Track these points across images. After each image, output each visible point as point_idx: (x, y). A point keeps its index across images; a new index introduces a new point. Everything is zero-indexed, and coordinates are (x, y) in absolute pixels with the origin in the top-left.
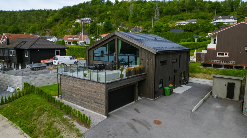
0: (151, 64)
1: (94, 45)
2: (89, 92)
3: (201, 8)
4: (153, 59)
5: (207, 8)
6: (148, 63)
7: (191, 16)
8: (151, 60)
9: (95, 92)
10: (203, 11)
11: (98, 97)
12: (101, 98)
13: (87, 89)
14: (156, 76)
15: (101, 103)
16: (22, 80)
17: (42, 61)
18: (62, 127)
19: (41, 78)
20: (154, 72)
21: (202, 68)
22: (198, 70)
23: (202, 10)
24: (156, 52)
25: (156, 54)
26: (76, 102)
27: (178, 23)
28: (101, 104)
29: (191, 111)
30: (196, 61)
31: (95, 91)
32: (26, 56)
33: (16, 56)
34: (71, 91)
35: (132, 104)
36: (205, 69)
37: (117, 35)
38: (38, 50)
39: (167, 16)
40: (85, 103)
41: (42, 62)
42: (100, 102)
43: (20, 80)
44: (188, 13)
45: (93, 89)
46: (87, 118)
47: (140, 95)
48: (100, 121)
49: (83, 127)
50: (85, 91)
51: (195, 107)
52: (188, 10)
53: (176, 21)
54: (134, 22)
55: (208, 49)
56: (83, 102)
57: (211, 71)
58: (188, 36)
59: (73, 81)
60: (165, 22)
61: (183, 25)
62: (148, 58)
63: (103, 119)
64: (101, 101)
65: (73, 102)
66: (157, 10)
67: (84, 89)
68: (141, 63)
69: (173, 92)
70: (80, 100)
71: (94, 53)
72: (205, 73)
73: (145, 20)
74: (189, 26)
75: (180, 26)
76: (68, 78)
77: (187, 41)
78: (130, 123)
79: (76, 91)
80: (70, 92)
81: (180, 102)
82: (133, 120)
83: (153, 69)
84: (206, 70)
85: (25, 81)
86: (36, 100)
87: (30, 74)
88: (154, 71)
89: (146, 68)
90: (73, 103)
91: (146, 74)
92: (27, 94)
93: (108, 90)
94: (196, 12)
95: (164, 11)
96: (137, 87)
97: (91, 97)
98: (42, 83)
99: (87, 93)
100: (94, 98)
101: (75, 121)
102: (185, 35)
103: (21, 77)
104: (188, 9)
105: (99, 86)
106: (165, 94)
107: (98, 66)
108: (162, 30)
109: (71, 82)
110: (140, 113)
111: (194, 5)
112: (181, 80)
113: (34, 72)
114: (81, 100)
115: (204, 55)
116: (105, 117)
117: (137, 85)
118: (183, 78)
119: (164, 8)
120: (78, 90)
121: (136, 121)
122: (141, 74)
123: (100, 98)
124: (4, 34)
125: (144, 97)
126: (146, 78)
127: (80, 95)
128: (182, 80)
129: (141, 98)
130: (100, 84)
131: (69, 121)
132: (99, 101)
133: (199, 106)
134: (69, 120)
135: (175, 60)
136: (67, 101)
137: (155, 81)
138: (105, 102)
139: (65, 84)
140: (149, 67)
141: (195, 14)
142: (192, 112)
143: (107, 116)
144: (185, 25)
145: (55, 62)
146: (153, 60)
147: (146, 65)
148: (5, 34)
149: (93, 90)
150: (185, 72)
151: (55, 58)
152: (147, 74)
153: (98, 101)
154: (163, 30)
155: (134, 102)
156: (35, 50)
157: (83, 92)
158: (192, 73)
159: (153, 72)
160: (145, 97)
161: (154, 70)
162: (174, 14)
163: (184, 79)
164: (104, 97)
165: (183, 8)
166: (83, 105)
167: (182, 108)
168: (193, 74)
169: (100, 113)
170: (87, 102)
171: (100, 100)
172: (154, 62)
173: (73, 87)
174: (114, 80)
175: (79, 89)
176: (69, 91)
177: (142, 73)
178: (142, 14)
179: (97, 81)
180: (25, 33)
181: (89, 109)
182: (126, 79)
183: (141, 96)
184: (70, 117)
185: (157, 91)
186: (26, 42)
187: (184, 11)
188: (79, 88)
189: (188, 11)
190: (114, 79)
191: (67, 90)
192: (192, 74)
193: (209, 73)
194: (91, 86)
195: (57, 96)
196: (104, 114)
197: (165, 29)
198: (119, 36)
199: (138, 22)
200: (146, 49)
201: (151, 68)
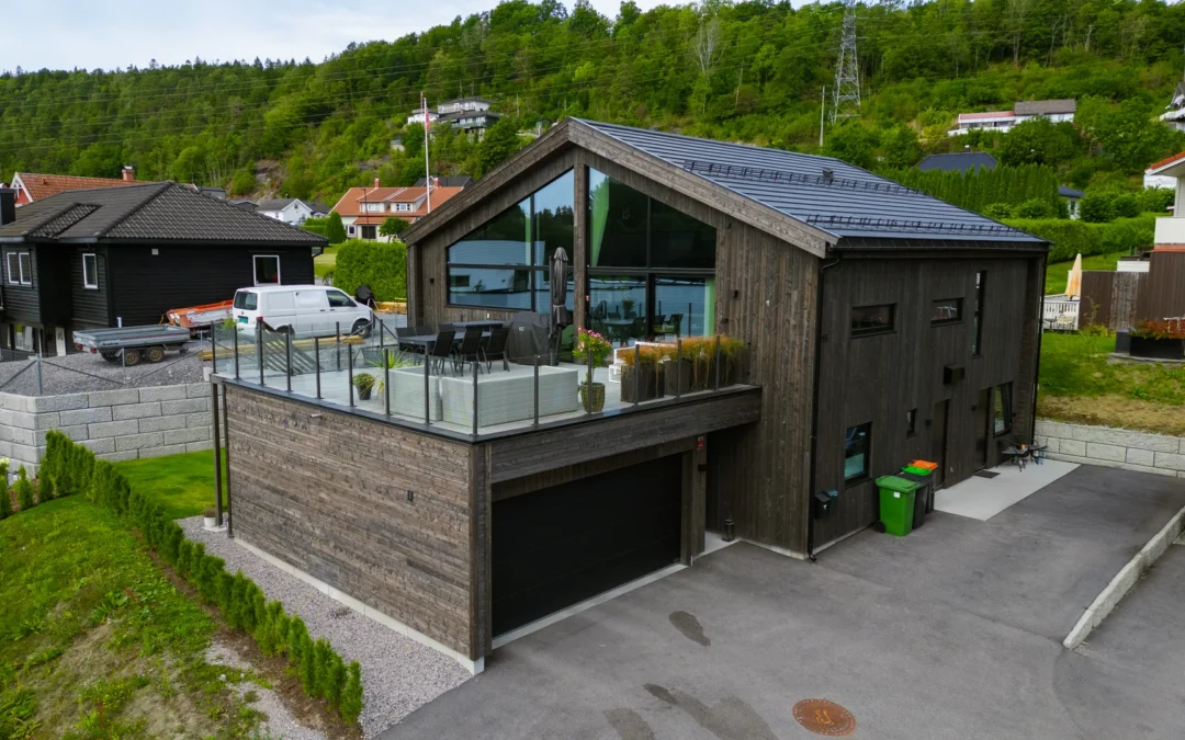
0: (793, 322)
1: (448, 212)
2: (375, 497)
3: (1102, 37)
4: (803, 288)
5: (1137, 36)
6: (773, 319)
7: (1041, 80)
8: (795, 295)
9: (411, 497)
10: (1112, 55)
11: (431, 533)
12: (445, 538)
13: (366, 473)
14: (822, 406)
15: (447, 568)
16: (37, 419)
17: (174, 316)
18: (177, 724)
19: (148, 409)
20: (811, 377)
21: (1119, 366)
22: (1098, 375)
23: (1107, 47)
24: (823, 245)
25: (821, 254)
26: (308, 561)
27: (965, 122)
28: (445, 578)
29: (1061, 641)
30: (1082, 321)
31: (414, 489)
32: (87, 286)
33: (36, 285)
34: (280, 488)
35: (663, 580)
36: (1140, 370)
37: (579, 146)
38: (155, 252)
39: (903, 85)
40: (357, 564)
41: (172, 316)
42: (437, 562)
43: (28, 419)
44: (1022, 64)
45: (399, 475)
46: (341, 672)
47: (715, 524)
48: (434, 692)
49: (309, 733)
50: (357, 490)
51: (1088, 614)
52: (1024, 48)
53: (955, 109)
54: (719, 120)
55: (1157, 248)
56: (341, 556)
57: (1179, 381)
58: (1026, 186)
59: (291, 422)
60: (890, 115)
61: (993, 133)
62: (772, 290)
63: (456, 681)
64: (443, 555)
65: (291, 556)
66: (847, 50)
67: (349, 473)
68: (726, 321)
69: (937, 507)
70: (326, 550)
71: (453, 260)
72: (1141, 398)
73: (781, 109)
74: (1029, 140)
75: (975, 138)
76: (265, 406)
77: (1024, 214)
78: (631, 713)
79: (309, 487)
80: (275, 491)
81: (980, 575)
82: (656, 690)
83: (806, 359)
84: (1147, 376)
85: (53, 424)
86: (84, 535)
87: (86, 383)
88: (811, 369)
89: (761, 353)
90: (290, 562)
91: (758, 391)
92: (51, 498)
93: (489, 482)
94: (1072, 58)
95: (889, 54)
96: (701, 468)
97: (391, 529)
98: (154, 439)
99: (363, 500)
100: (403, 536)
101: (271, 688)
102: (1007, 183)
103: (31, 400)
104: (1027, 45)
105: (435, 454)
106: (884, 519)
107: (460, 336)
108: (876, 163)
109: (278, 431)
110: (705, 642)
111: (1061, 23)
112: (987, 433)
113: (113, 372)
114: (332, 544)
115: (1130, 288)
116: (471, 667)
117: (701, 458)
118: (999, 426)
119: (891, 41)
120: (318, 484)
121: (672, 700)
122: (721, 390)
123: (439, 536)
124: (17, 176)
125: (743, 534)
126: (760, 414)
127: (329, 515)
128: (990, 437)
129: (727, 544)
130: (437, 444)
131: (230, 686)
132: (434, 554)
133: (1111, 605)
134: (234, 676)
135: (951, 309)
136: (260, 546)
137: (814, 432)
138: (468, 566)
139: (247, 445)
140: (779, 347)
141: (1065, 71)
142: (1065, 649)
143: (482, 661)
144: (1005, 129)
145: (244, 319)
146: (802, 298)
147: (761, 334)
148: (25, 175)
149: (397, 482)
150: (1010, 384)
151: (244, 295)
152: (765, 390)
153: (427, 558)
154: (879, 160)
155: (679, 567)
156: (139, 247)
157: (344, 493)
158: (1058, 394)
159: (805, 376)
160: (750, 538)
161: (811, 363)
162: (942, 74)
163: (1008, 430)
164: (463, 529)
165: (996, 40)
166: (341, 576)
167: (994, 620)
168: (1066, 399)
169: (442, 640)
170: (367, 561)
171: (439, 550)
172: (814, 312)
173: (291, 459)
174: (536, 422)
175: (322, 475)
176: (268, 488)
177: (732, 381)
178: (765, 75)
179: (424, 422)
180: (128, 172)
181: (376, 606)
182: (624, 415)
183: (727, 531)
184: (245, 656)
185: (832, 501)
186: (98, 207)
187: (1001, 53)
188: (323, 468)
189: (1025, 54)
190: (536, 417)
191: (257, 482)
192: (1054, 400)
193: (1166, 395)
194: (388, 458)
195: (209, 515)
196: (462, 644)
197: (894, 156)
198: (594, 150)
199: (744, 118)
200: (758, 225)
201: (793, 348)
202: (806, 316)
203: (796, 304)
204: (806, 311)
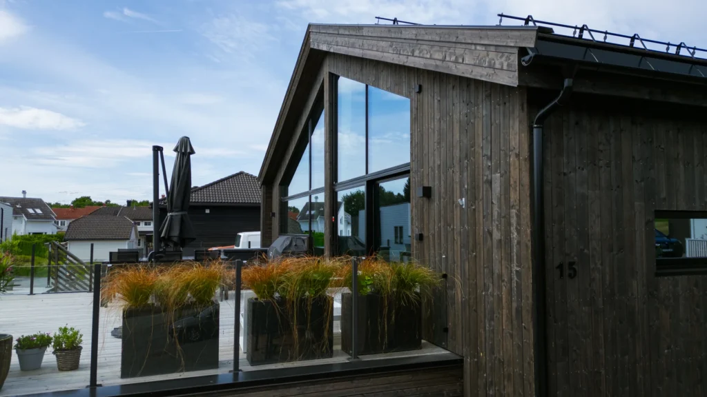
4: (508, 165)
8: (497, 182)
24: (514, 59)
38: (208, 211)
62: (468, 179)
68: (421, 239)
140: (480, 283)
146: (507, 187)
152: (467, 366)
156: (198, 209)
201: (500, 288)
202: (514, 221)
203: (499, 199)
204: (514, 211)
